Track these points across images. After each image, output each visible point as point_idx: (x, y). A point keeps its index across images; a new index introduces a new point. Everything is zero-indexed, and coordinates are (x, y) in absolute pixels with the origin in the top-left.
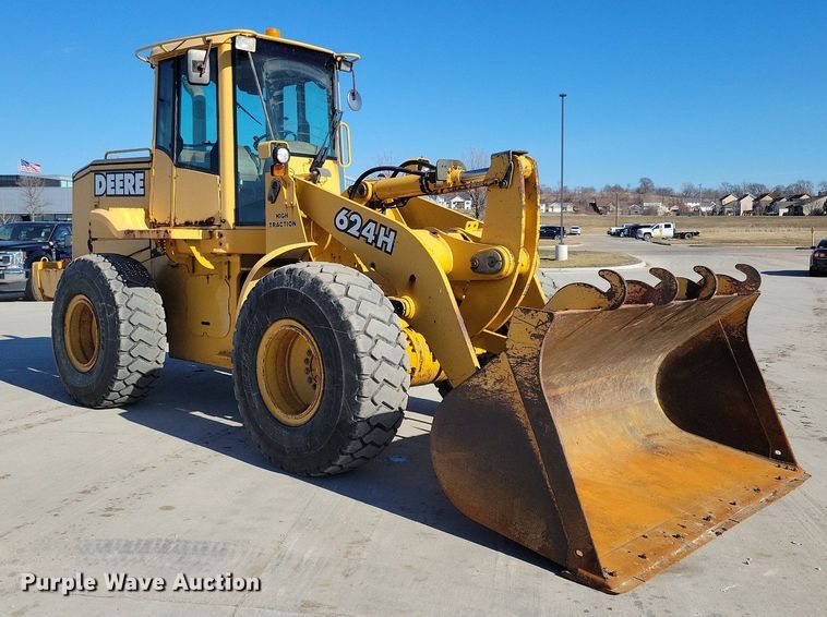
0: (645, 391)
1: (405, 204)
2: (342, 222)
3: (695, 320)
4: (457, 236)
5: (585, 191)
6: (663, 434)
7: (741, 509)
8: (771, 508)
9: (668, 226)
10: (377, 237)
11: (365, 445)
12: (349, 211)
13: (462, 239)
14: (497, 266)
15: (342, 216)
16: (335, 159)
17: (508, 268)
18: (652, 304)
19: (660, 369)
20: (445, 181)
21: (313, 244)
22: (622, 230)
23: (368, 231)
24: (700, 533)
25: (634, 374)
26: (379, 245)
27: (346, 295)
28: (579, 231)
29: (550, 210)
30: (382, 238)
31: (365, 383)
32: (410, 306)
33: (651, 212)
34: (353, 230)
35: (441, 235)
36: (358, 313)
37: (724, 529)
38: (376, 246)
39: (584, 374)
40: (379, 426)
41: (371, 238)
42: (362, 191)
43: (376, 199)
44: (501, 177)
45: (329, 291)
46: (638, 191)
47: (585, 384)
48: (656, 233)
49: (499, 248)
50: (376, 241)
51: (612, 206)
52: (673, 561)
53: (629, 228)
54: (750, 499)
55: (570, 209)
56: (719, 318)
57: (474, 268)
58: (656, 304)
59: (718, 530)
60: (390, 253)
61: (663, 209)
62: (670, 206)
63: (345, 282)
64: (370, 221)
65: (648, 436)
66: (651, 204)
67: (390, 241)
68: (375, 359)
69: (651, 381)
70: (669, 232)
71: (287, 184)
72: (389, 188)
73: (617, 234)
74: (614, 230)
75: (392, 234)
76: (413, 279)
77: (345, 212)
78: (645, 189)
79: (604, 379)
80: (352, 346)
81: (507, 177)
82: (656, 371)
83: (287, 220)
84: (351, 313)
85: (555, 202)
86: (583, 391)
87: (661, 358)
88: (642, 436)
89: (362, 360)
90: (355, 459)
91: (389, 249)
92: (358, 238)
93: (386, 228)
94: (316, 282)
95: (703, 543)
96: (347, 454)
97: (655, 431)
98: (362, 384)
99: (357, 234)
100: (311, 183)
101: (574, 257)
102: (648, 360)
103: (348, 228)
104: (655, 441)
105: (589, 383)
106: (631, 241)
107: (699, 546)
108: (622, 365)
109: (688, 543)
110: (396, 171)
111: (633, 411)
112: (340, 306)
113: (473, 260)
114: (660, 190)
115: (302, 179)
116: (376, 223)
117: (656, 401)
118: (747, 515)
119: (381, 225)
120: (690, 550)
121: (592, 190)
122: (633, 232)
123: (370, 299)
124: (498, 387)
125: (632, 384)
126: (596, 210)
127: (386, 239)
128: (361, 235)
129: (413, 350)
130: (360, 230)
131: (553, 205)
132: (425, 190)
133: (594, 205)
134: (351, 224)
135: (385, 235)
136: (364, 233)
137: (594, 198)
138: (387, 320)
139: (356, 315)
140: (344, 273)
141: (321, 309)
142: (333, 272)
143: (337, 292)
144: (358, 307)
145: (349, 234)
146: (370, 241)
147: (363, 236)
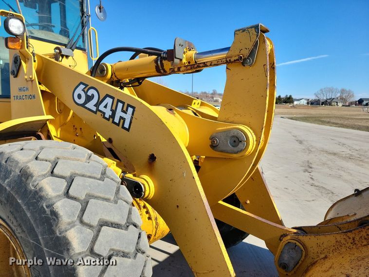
1: (140, 83)
2: (79, 96)
4: (189, 112)
5: (195, 93)
10: (114, 112)
12: (86, 85)
13: (194, 115)
14: (241, 146)
15: (79, 90)
16: (83, 50)
20: (181, 60)
21: (50, 117)
23: (106, 107)
26: (117, 120)
27: (67, 194)
30: (119, 113)
32: (149, 186)
34: (91, 105)
35: (176, 111)
36: (82, 222)
38: (113, 122)
41: (108, 113)
42: (102, 71)
43: (115, 79)
44: (246, 53)
45: (41, 189)
50: (113, 116)
57: (213, 146)
60: (128, 130)
61: (220, 100)
63: (67, 174)
64: (107, 96)
67: (128, 116)
71: (27, 59)
72: (127, 69)
75: (130, 110)
76: (152, 158)
77: (82, 87)
78: (214, 93)
81: (252, 54)
83: (27, 93)
84: (72, 225)
91: (126, 125)
92: (95, 113)
93: (123, 103)
94: (25, 175)
99: (94, 109)
100: (53, 60)
103: (86, 102)
110: (137, 52)
112: (55, 214)
113: (212, 139)
114: (219, 94)
115: (47, 57)
116: (113, 98)
119: (119, 101)
127: (123, 115)
128: (98, 110)
129: (150, 218)
130: (97, 105)
132: (160, 71)
134: (89, 98)
135: (123, 111)
136: (101, 107)
137: (198, 96)
138: (123, 222)
139: (79, 226)
140: (69, 159)
141: (29, 215)
142: (52, 158)
143: (53, 190)
144: (83, 211)
145: (86, 108)
146: (107, 116)
147: (101, 111)
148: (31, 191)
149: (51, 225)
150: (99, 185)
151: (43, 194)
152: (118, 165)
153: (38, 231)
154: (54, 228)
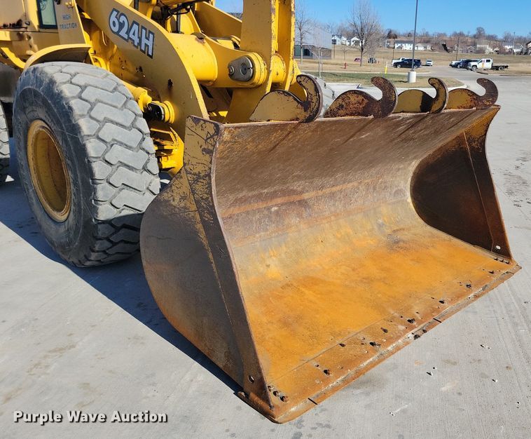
0: (399, 192)
2: (114, 24)
3: (437, 133)
5: (440, 35)
6: (409, 229)
7: (448, 307)
8: (477, 303)
9: (488, 61)
10: (140, 39)
11: (114, 244)
12: (118, 12)
14: (249, 74)
15: (113, 18)
17: (260, 76)
18: (372, 117)
19: (414, 173)
22: (459, 63)
23: (134, 34)
24: (399, 337)
25: (388, 178)
26: (143, 48)
27: (80, 97)
28: (432, 63)
29: (416, 48)
30: (144, 41)
31: (99, 187)
32: (169, 110)
33: (481, 51)
34: (123, 33)
35: (208, 40)
36: (90, 116)
37: (425, 331)
38: (141, 50)
39: (331, 181)
40: (125, 226)
46: (475, 36)
47: (334, 189)
48: (480, 66)
49: (251, 55)
50: (140, 44)
51: (456, 47)
52: (359, 373)
53: (463, 62)
54: (459, 296)
55: (429, 48)
56: (463, 131)
57: (231, 75)
58: (376, 117)
59: (419, 333)
60: (151, 57)
61: (489, 49)
62: (494, 47)
63: (82, 83)
64: (134, 22)
65: (394, 231)
66: (482, 46)
67: (150, 43)
68: (111, 164)
69: (406, 183)
70: (489, 65)
73: (455, 66)
74: (454, 63)
75: (151, 36)
76: (170, 83)
77: (115, 13)
78: (479, 35)
79: (355, 184)
80: (81, 150)
82: (411, 174)
83: (71, 22)
84: (82, 116)
85: (420, 42)
86: (332, 195)
87: (414, 165)
88: (389, 231)
89: (94, 165)
90: (108, 255)
91: (150, 53)
93: (146, 29)
95: (398, 348)
96: (98, 252)
97: (402, 226)
98: (95, 189)
101: (420, 81)
102: (402, 166)
103: (119, 30)
104: (399, 236)
105: (338, 188)
106: (464, 71)
107: (392, 353)
108: (373, 171)
109: (382, 350)
111: (384, 210)
112: (70, 108)
113: (229, 67)
114: (489, 36)
116: (138, 24)
117: (410, 200)
118: (453, 313)
119: (142, 27)
120: (382, 358)
121: (445, 35)
122: (465, 64)
123: (110, 102)
124: (182, 205)
125: (385, 187)
126: (446, 49)
127: (147, 42)
128: (129, 38)
130: (128, 32)
131: (419, 45)
133: (444, 46)
134: (121, 26)
135: (146, 38)
137: (445, 41)
138: (128, 124)
139: (87, 118)
140: (87, 74)
141: (55, 110)
142: (73, 72)
143: (70, 92)
144: (91, 109)
145: (120, 36)
146: (136, 44)
147: (131, 39)
148: (56, 94)
149: (69, 117)
150: (108, 95)
151: (63, 95)
152: (149, 94)
153: (62, 121)
154: (71, 118)
